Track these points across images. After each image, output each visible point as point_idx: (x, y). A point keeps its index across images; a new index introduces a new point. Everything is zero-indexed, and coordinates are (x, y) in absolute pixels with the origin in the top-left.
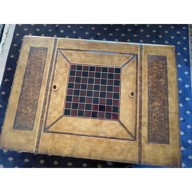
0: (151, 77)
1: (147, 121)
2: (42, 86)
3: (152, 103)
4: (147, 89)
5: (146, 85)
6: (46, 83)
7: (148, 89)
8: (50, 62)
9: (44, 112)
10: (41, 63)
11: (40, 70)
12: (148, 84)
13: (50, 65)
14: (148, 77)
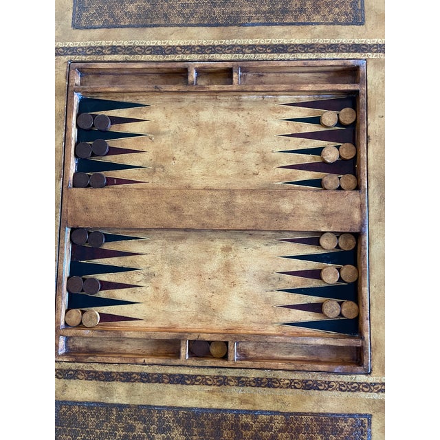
0: (278, 423)
1: (115, 401)
2: (215, 31)
3: (178, 421)
4: (228, 405)
5: (243, 401)
6: (227, 42)
7: (231, 411)
8: (309, 42)
9: (130, 54)
10: (302, 10)
11: (273, 13)
12: (249, 411)
13: (297, 42)
14: (278, 413)
